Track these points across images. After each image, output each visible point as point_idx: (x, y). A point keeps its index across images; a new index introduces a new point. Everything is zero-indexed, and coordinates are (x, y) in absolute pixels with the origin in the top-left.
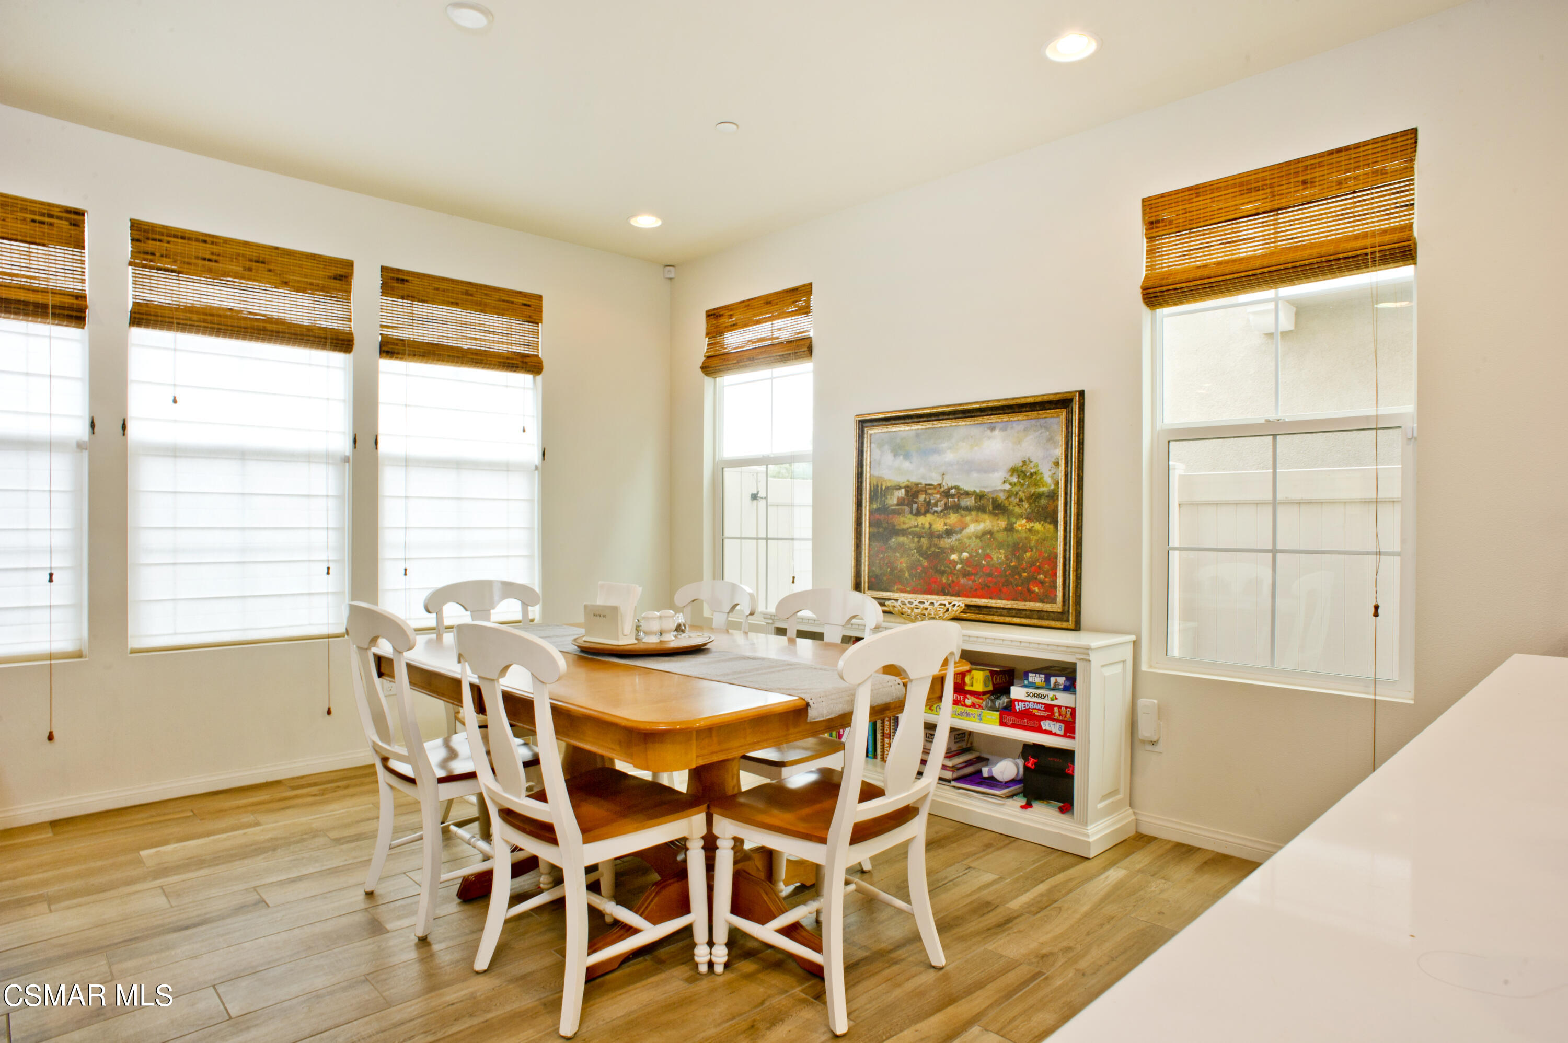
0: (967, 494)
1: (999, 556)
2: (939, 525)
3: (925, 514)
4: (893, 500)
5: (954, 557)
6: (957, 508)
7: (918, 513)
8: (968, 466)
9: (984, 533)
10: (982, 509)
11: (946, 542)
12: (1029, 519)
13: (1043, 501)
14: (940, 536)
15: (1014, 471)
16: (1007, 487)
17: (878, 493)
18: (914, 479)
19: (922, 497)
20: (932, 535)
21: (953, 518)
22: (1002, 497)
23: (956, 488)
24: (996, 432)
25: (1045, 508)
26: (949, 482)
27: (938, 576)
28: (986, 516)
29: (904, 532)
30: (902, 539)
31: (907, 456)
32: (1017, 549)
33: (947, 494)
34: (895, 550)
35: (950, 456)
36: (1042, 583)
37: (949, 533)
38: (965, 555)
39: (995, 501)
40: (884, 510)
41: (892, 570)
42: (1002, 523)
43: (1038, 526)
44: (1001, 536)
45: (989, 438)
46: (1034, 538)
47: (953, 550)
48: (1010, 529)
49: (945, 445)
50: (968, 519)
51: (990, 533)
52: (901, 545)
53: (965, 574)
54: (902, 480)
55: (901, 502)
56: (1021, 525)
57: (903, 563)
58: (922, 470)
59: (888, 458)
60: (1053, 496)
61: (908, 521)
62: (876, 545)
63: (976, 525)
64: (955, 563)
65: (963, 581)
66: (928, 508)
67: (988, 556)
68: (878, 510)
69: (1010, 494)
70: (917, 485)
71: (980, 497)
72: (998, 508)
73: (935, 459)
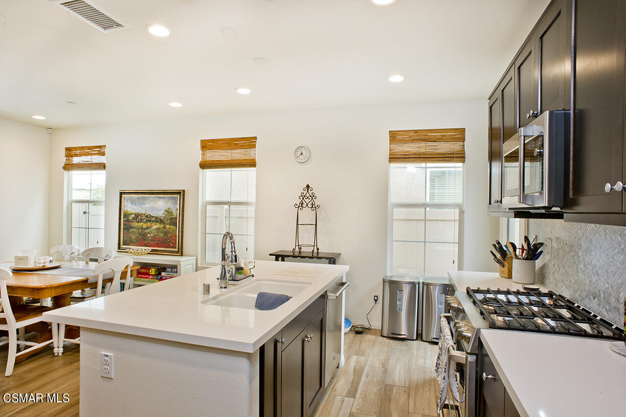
0: (153, 217)
1: (161, 235)
2: (145, 226)
3: (140, 222)
4: (131, 218)
5: (149, 235)
6: (150, 221)
7: (138, 222)
8: (153, 209)
9: (157, 229)
10: (157, 222)
11: (147, 231)
12: (170, 225)
13: (173, 220)
14: (145, 229)
15: (166, 211)
16: (164, 215)
17: (126, 215)
18: (137, 212)
19: (140, 217)
20: (142, 228)
21: (149, 224)
22: (163, 218)
23: (150, 215)
24: (161, 199)
25: (174, 222)
26: (148, 213)
27: (144, 241)
28: (158, 224)
29: (134, 228)
30: (133, 230)
31: (135, 205)
32: (166, 233)
33: (147, 217)
34: (132, 233)
35: (148, 205)
36: (173, 243)
37: (147, 228)
38: (152, 235)
39: (160, 219)
40: (128, 220)
41: (130, 239)
42: (163, 226)
43: (172, 227)
44: (162, 229)
45: (159, 201)
46: (171, 230)
47: (149, 233)
48: (164, 227)
49: (147, 202)
50: (153, 224)
51: (159, 228)
52: (133, 231)
53: (152, 240)
54: (133, 212)
55: (133, 218)
56: (168, 226)
57: (134, 237)
58: (140, 209)
59: (130, 204)
60: (176, 219)
61: (135, 224)
62: (125, 231)
63: (155, 226)
64: (149, 237)
65: (151, 242)
66: (141, 221)
67: (158, 235)
68: (126, 221)
69: (165, 218)
70: (138, 213)
71: (157, 218)
72: (161, 222)
73: (144, 206)
